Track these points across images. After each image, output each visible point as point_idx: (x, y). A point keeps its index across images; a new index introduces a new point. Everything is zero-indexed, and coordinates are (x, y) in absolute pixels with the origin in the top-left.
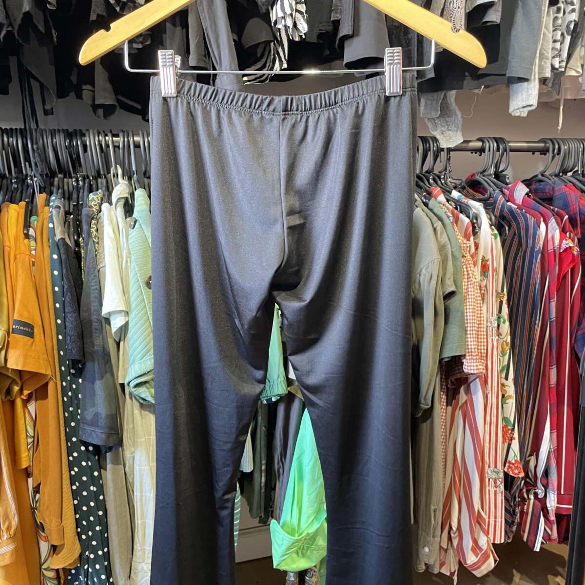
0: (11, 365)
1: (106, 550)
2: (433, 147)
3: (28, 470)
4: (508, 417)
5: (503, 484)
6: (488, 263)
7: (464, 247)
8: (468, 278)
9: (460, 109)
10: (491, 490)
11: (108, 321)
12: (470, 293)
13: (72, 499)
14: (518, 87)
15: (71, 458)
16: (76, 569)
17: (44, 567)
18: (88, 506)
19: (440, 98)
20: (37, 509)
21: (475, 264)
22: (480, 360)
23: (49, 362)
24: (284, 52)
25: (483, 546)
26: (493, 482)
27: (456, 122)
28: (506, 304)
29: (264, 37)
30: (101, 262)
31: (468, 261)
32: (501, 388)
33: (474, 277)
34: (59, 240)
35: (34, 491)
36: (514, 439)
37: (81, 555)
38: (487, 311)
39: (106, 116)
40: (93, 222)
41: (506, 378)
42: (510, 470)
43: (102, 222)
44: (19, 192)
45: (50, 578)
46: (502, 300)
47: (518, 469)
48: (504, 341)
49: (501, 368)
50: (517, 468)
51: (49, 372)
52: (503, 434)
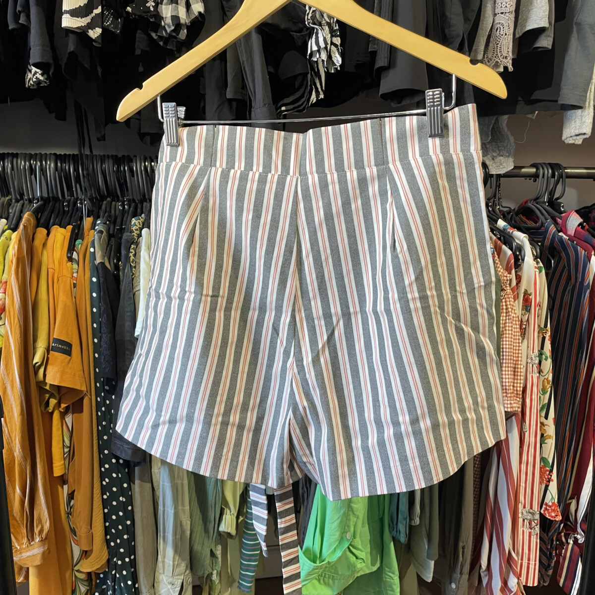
0: (50, 380)
1: (132, 557)
3: (64, 477)
4: (547, 457)
5: (538, 526)
6: (531, 297)
7: (504, 280)
8: (506, 313)
9: (512, 134)
10: (525, 531)
12: (507, 328)
13: (102, 507)
14: (572, 114)
15: (103, 469)
16: (104, 573)
17: (76, 568)
18: (118, 515)
19: (491, 123)
20: (71, 514)
21: (516, 298)
22: (515, 398)
23: (85, 379)
24: (321, 83)
25: (513, 588)
26: (528, 524)
27: (508, 147)
28: (549, 340)
29: (300, 69)
30: (137, 286)
31: (508, 295)
32: (541, 427)
33: (513, 311)
34: (99, 264)
35: (69, 497)
36: (552, 481)
37: (108, 561)
38: (528, 347)
39: (152, 143)
40: (133, 246)
41: (546, 417)
42: (546, 512)
43: (140, 248)
44: (69, 215)
45: (81, 579)
46: (545, 335)
47: (554, 513)
48: (545, 378)
49: (541, 406)
50: (553, 511)
51: (84, 388)
52: (540, 474)
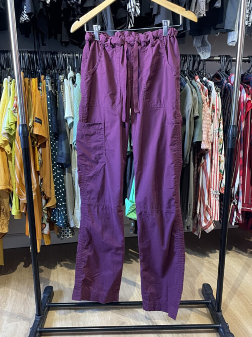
0: (35, 133)
1: (65, 203)
2: (198, 59)
3: (39, 172)
4: (222, 169)
5: (219, 197)
6: (215, 106)
7: (204, 99)
9: (210, 43)
10: (214, 199)
11: (66, 121)
12: (205, 117)
13: (54, 184)
14: (230, 33)
15: (54, 169)
18: (59, 186)
19: (201, 38)
21: (209, 106)
22: (208, 144)
23: (47, 135)
24: (132, 21)
26: (215, 196)
27: (209, 48)
28: (222, 123)
29: (124, 16)
30: (64, 100)
31: (206, 105)
32: (219, 158)
34: (50, 91)
36: (224, 178)
37: (56, 203)
38: (214, 126)
39: (65, 46)
40: (61, 85)
41: (221, 154)
42: (222, 191)
43: (64, 86)
46: (220, 122)
48: (221, 139)
49: (219, 150)
